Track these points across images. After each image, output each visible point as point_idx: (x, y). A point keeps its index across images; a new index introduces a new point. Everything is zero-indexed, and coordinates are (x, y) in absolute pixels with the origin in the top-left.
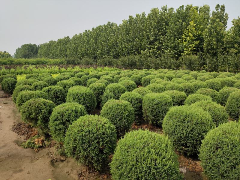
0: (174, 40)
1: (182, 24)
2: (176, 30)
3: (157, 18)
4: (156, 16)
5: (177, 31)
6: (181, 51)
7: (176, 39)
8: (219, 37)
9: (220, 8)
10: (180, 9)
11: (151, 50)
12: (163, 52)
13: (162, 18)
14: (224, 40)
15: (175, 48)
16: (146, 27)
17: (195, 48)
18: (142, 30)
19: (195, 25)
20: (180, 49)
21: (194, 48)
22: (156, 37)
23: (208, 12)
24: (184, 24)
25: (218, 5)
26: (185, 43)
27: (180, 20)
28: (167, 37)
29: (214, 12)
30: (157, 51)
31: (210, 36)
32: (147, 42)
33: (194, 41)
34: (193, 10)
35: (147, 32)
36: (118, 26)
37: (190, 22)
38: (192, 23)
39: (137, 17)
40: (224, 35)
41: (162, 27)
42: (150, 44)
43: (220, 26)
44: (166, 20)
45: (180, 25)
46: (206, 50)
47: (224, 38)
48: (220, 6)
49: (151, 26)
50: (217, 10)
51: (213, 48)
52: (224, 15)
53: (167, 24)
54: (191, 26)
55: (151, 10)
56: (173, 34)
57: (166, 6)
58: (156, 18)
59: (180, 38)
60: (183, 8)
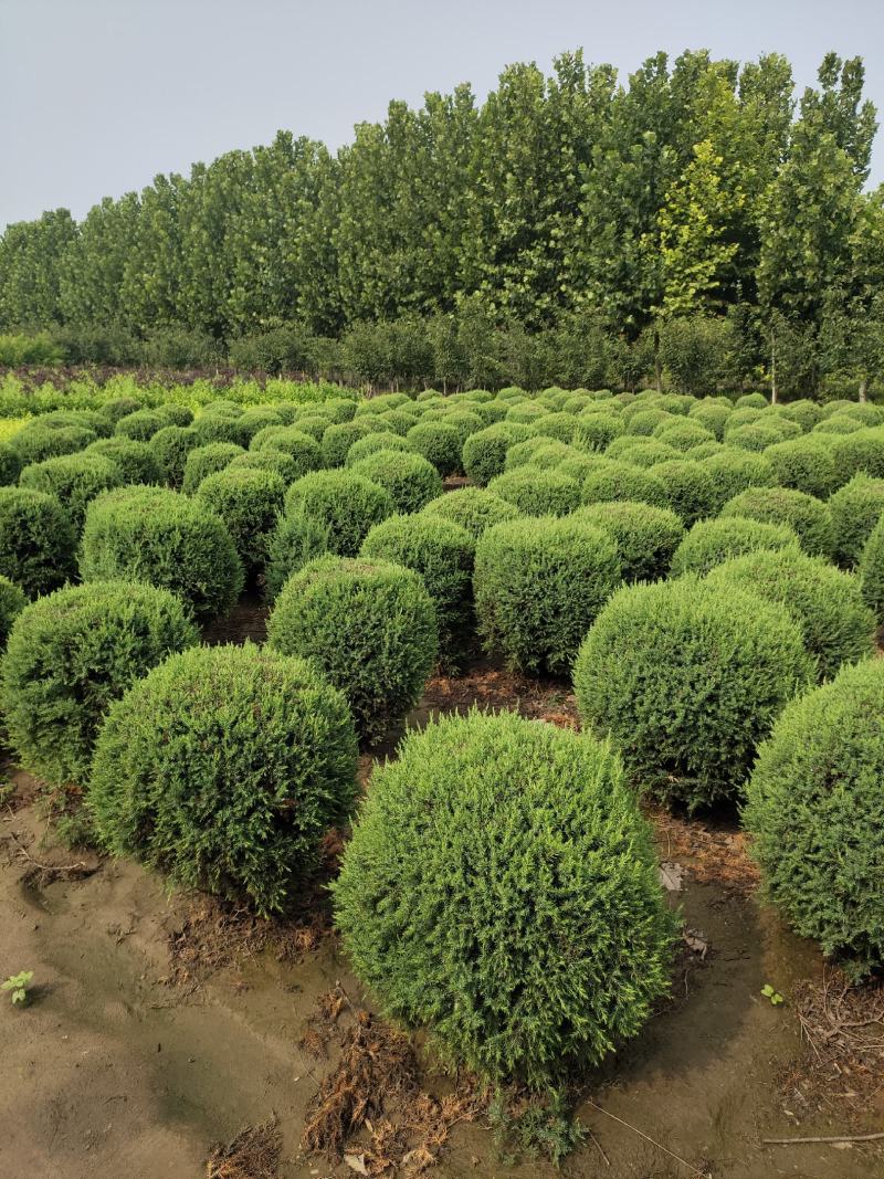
0: (620, 241)
1: (656, 156)
2: (627, 184)
3: (532, 118)
4: (526, 110)
5: (633, 192)
6: (652, 295)
7: (628, 234)
8: (829, 227)
9: (840, 74)
10: (649, 74)
11: (504, 288)
12: (563, 300)
13: (559, 121)
14: (854, 239)
15: (622, 280)
16: (478, 167)
17: (717, 284)
18: (460, 183)
19: (721, 159)
20: (647, 284)
21: (712, 279)
22: (531, 220)
23: (783, 93)
24: (666, 154)
25: (834, 55)
26: (670, 256)
27: (647, 134)
28: (586, 220)
29: (810, 96)
30: (537, 298)
31: (789, 222)
32: (486, 250)
33: (715, 247)
34: (712, 84)
35: (483, 193)
36: (334, 156)
37: (696, 147)
38: (704, 150)
39: (431, 107)
40: (854, 215)
41: (558, 167)
42: (498, 260)
43: (837, 171)
44: (577, 131)
45: (647, 161)
46: (769, 294)
47: (852, 231)
48: (839, 65)
49: (507, 163)
50: (824, 87)
51: (803, 280)
52: (859, 110)
53: (583, 154)
54: (698, 167)
55: (501, 77)
56: (612, 205)
57: (580, 53)
58: (527, 121)
59: (648, 231)
60: (662, 71)
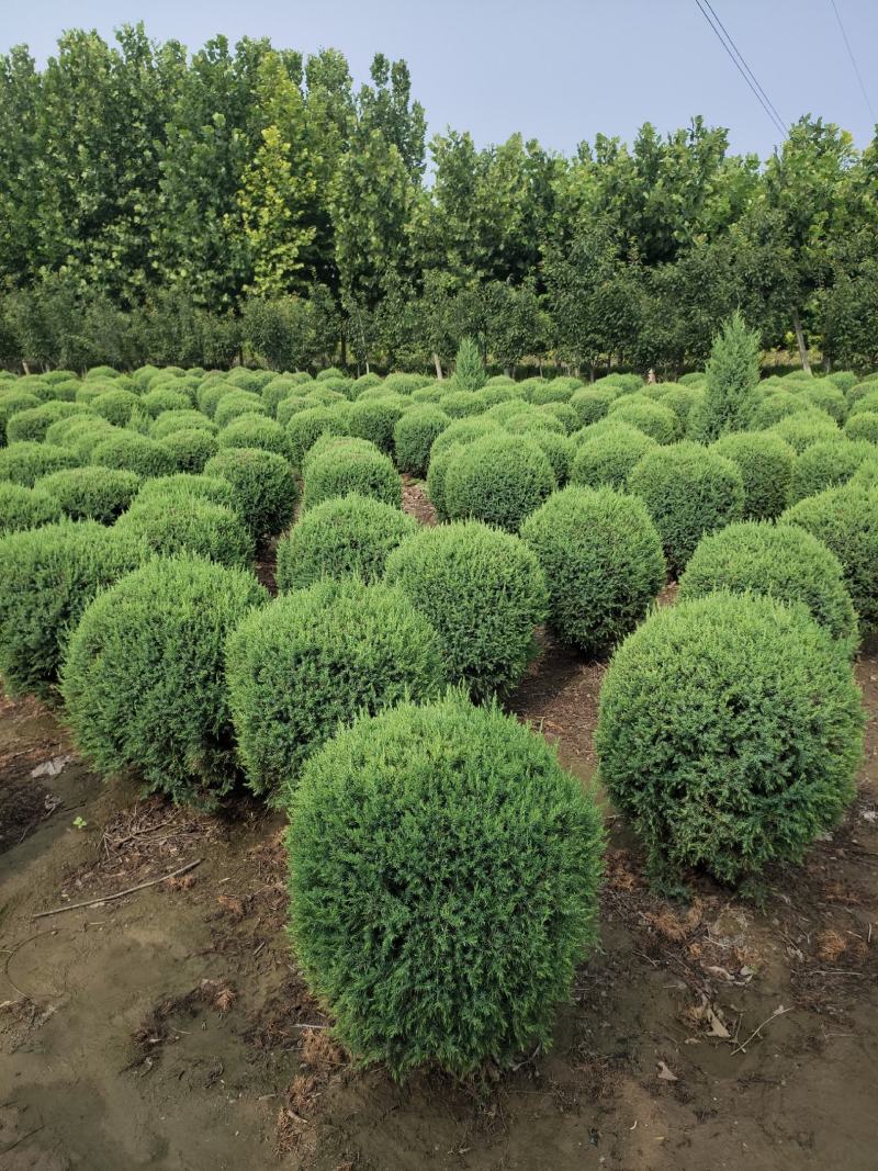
0: (203, 219)
1: (228, 138)
3: (97, 88)
4: (92, 80)
5: (210, 172)
6: (242, 275)
9: (389, 74)
10: (212, 55)
11: (93, 264)
12: (155, 277)
17: (302, 265)
19: (289, 145)
23: (343, 87)
24: (236, 136)
26: (254, 238)
27: (216, 116)
28: (168, 197)
29: (366, 92)
32: (68, 223)
35: (55, 164)
37: (264, 132)
38: (271, 135)
40: (407, 206)
41: (134, 142)
42: (82, 235)
44: (148, 108)
45: (219, 142)
46: (349, 276)
47: (408, 220)
48: (388, 66)
49: (76, 134)
50: (378, 84)
51: (373, 264)
52: (410, 110)
53: (157, 131)
54: (268, 151)
55: (60, 42)
56: (191, 184)
58: (93, 91)
59: (230, 212)
60: (223, 54)
